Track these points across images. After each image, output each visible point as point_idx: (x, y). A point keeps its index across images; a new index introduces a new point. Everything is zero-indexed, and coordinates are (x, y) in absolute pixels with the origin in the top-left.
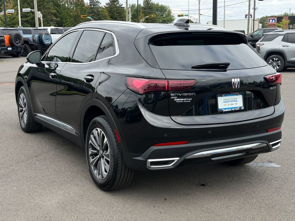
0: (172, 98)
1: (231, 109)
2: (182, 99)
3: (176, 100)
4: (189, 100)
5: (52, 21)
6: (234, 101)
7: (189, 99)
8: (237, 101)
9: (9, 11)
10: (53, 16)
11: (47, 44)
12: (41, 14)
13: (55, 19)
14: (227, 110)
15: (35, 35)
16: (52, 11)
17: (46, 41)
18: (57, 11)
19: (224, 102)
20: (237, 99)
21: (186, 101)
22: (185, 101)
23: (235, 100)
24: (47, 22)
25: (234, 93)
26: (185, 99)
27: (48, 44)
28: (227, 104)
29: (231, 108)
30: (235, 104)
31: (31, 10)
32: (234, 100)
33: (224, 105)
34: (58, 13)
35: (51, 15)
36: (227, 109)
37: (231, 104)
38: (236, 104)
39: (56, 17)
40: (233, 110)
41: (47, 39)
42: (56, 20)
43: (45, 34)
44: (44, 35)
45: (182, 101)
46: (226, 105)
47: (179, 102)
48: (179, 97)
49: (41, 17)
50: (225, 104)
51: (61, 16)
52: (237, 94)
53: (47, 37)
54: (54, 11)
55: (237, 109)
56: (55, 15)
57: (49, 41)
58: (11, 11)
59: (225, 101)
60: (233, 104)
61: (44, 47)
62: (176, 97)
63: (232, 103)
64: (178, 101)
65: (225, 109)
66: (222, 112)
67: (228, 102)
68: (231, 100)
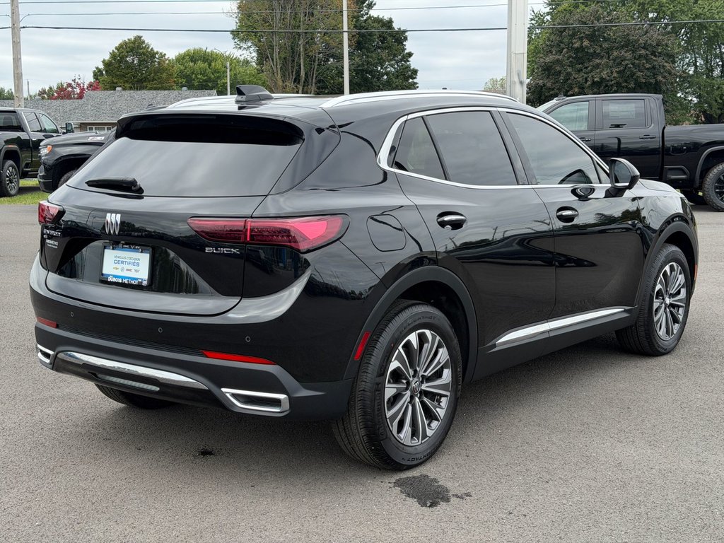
1: (122, 280)
2: (51, 242)
6: (133, 264)
8: (138, 265)
14: (114, 279)
19: (115, 262)
20: (139, 260)
22: (53, 245)
23: (137, 261)
25: (133, 245)
28: (120, 266)
29: (123, 278)
30: (135, 270)
32: (134, 261)
33: (114, 268)
37: (128, 270)
38: (137, 271)
40: (126, 281)
46: (117, 269)
50: (117, 266)
55: (133, 282)
59: (118, 259)
63: (130, 267)
66: (105, 282)
67: (122, 262)
68: (128, 261)
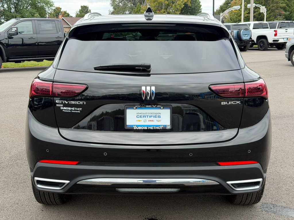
0: (57, 105)
1: (148, 128)
2: (70, 109)
3: (62, 108)
4: (79, 111)
5: (280, 15)
6: (155, 117)
7: (78, 109)
8: (159, 117)
9: (235, 8)
10: (282, 10)
11: (245, 39)
12: (266, 9)
13: (283, 13)
14: (140, 128)
15: (234, 31)
16: (281, 5)
17: (244, 37)
18: (287, 5)
19: (138, 117)
21: (75, 112)
22: (73, 110)
23: (157, 115)
24: (274, 17)
25: (154, 105)
26: (73, 109)
27: (247, 39)
28: (142, 119)
29: (147, 126)
30: (157, 121)
31: (256, 5)
32: (155, 115)
33: (137, 121)
34: (288, 6)
35: (280, 9)
36: (141, 126)
39: (286, 11)
40: (151, 128)
41: (246, 35)
42: (285, 14)
43: (243, 29)
44: (242, 31)
45: (69, 110)
47: (66, 111)
48: (65, 105)
49: (264, 12)
50: (140, 119)
51: (290, 10)
52: (160, 107)
53: (246, 32)
54: (284, 5)
55: (158, 128)
56: (284, 9)
57: (247, 37)
58: (237, 8)
59: (140, 115)
60: (152, 121)
61: (242, 43)
62: (62, 105)
63: (152, 119)
64: (64, 110)
65: (137, 126)
66: (131, 130)
67: (144, 117)
68: (150, 115)
